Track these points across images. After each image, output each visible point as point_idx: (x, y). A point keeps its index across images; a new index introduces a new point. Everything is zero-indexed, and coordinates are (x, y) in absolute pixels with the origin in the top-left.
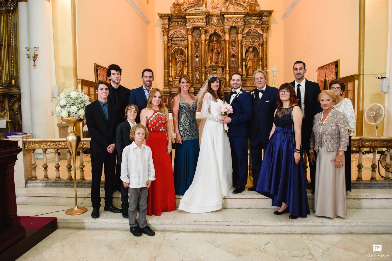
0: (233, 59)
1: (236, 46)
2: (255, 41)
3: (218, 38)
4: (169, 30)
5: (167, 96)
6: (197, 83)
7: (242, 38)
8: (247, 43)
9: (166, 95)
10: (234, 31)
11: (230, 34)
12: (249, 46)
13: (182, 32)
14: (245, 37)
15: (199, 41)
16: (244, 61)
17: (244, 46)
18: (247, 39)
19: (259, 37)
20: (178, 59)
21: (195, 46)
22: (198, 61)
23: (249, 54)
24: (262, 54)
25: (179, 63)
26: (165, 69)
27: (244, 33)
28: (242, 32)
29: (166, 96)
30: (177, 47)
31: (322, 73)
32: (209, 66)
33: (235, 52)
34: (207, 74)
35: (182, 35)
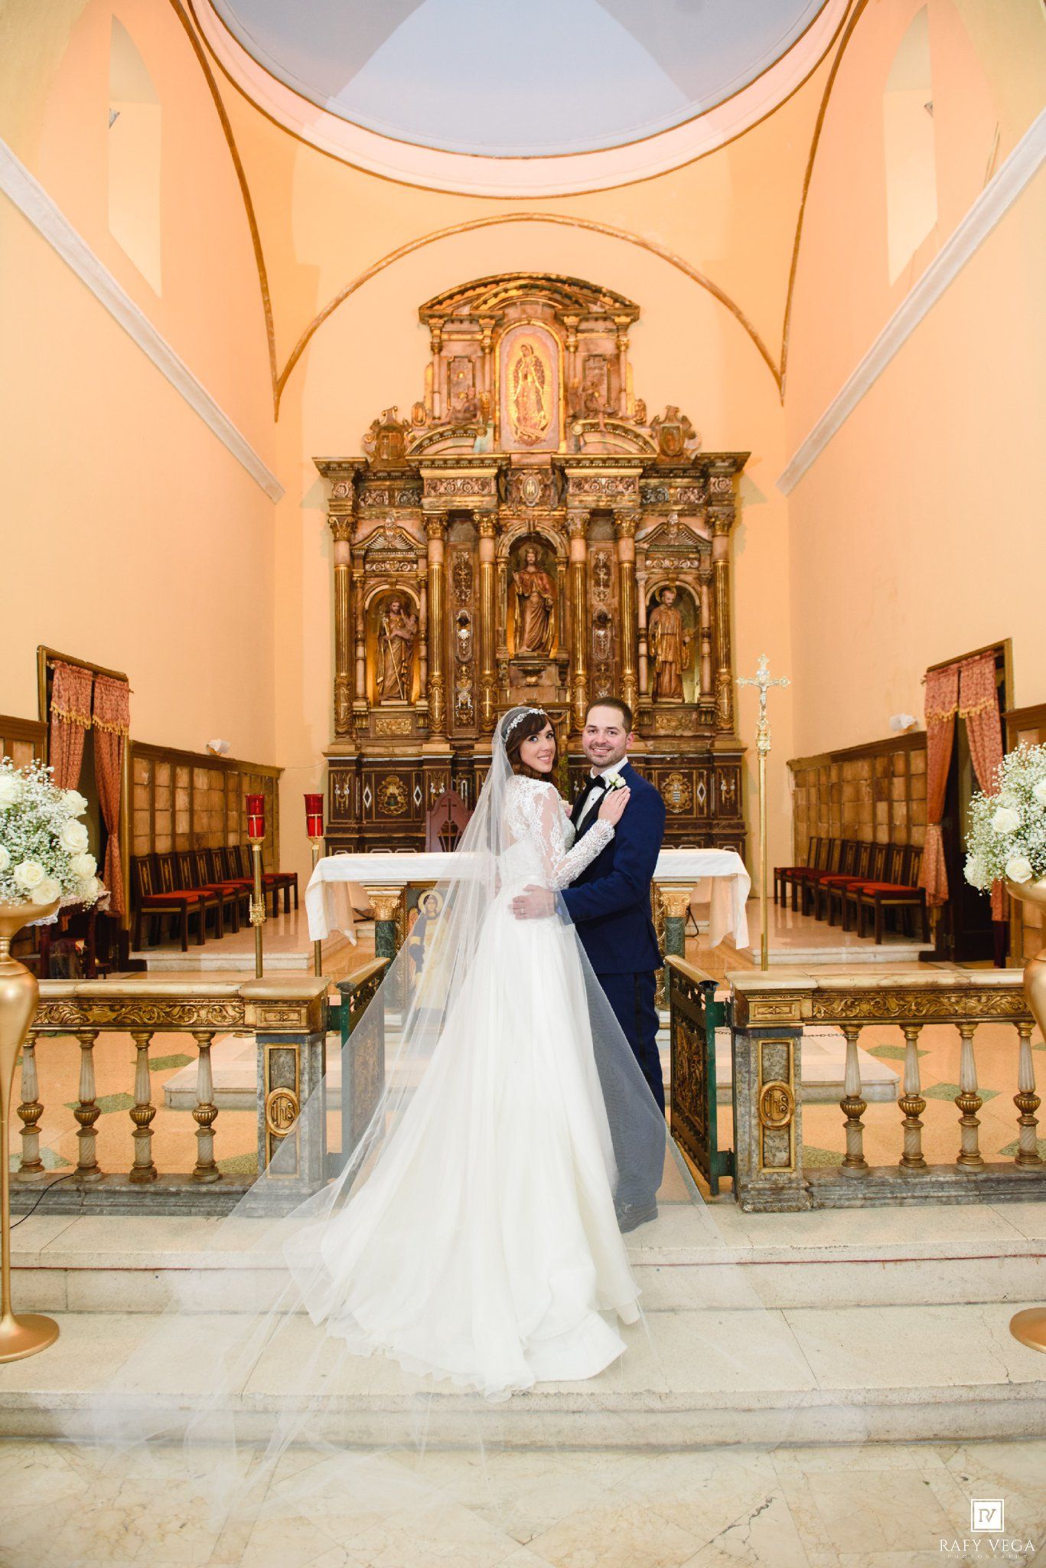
0: (602, 633)
1: (611, 584)
2: (684, 565)
3: (546, 554)
4: (357, 522)
5: (347, 772)
6: (462, 725)
7: (636, 554)
8: (652, 573)
9: (342, 768)
10: (602, 529)
11: (587, 539)
12: (662, 584)
13: (407, 529)
14: (647, 551)
15: (471, 562)
16: (643, 639)
17: (642, 583)
18: (654, 559)
19: (698, 552)
20: (391, 632)
21: (457, 583)
22: (467, 639)
23: (661, 616)
24: (710, 615)
25: (395, 646)
26: (338, 670)
27: (642, 534)
28: (633, 530)
29: (342, 772)
30: (386, 587)
31: (945, 690)
32: (510, 660)
33: (610, 605)
34: (501, 688)
35: (405, 540)
